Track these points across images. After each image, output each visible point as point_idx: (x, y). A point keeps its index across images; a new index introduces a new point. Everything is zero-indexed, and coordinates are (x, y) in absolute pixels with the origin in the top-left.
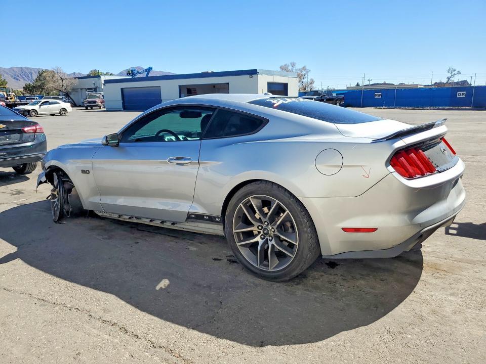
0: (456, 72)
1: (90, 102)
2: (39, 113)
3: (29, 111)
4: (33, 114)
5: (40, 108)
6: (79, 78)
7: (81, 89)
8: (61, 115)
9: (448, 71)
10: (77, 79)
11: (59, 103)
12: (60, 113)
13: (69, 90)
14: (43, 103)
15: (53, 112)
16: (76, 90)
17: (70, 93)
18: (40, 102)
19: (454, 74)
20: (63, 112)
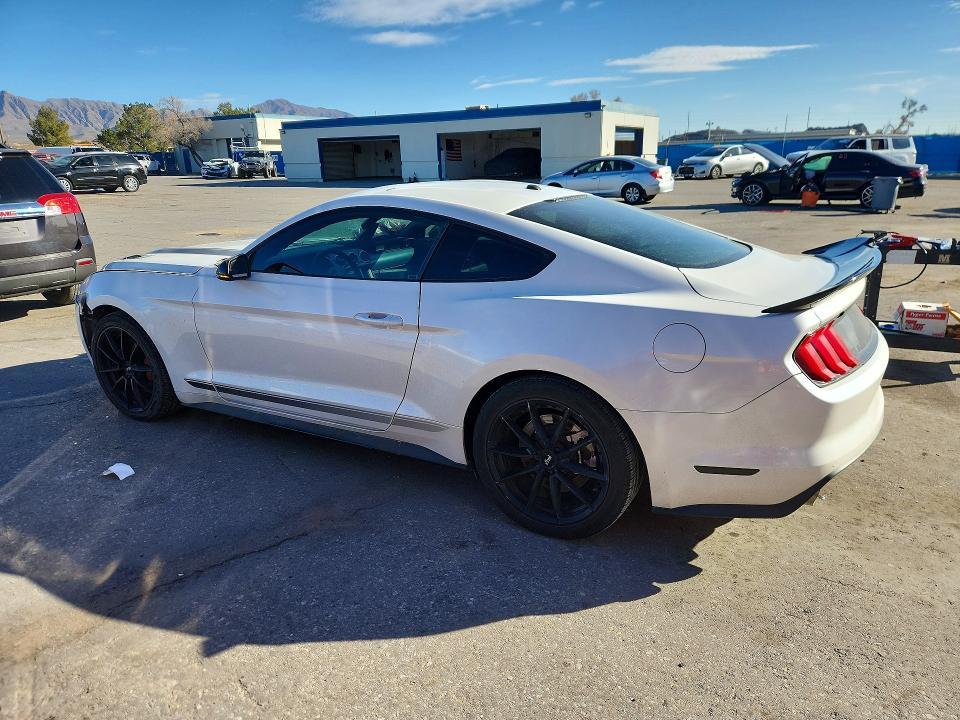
0: (918, 107)
7: (217, 140)
9: (904, 104)
13: (196, 140)
17: (198, 147)
19: (915, 111)
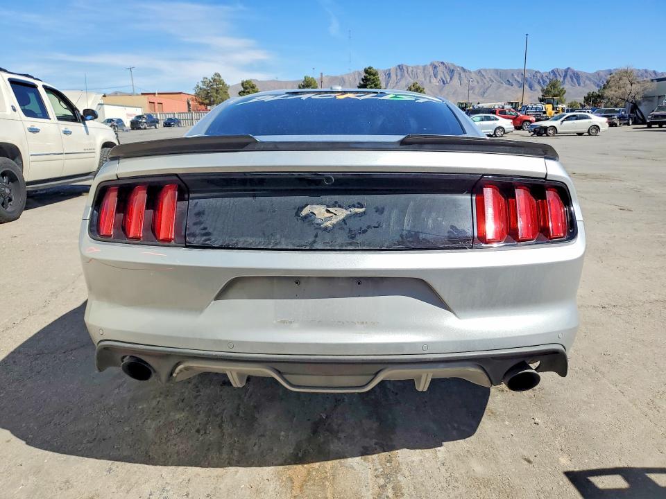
1: (656, 117)
2: (559, 130)
3: (546, 129)
4: (551, 132)
5: (561, 124)
6: (659, 80)
7: (659, 97)
8: (590, 135)
10: (656, 82)
11: (590, 118)
12: (589, 132)
13: (638, 98)
14: (568, 117)
15: (580, 131)
16: (650, 99)
17: (640, 103)
18: (564, 115)
20: (594, 131)
